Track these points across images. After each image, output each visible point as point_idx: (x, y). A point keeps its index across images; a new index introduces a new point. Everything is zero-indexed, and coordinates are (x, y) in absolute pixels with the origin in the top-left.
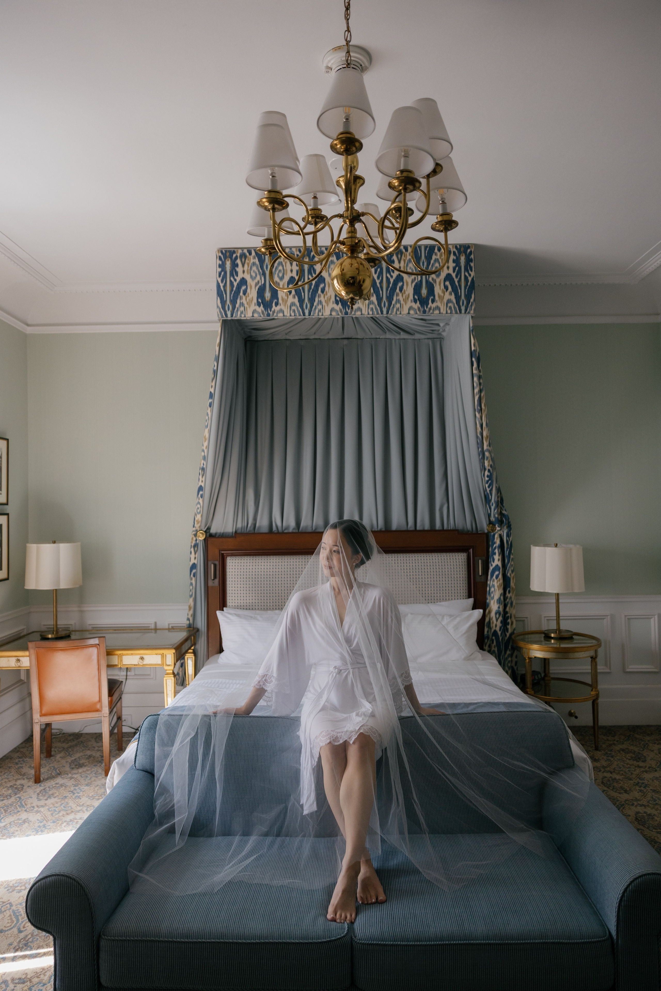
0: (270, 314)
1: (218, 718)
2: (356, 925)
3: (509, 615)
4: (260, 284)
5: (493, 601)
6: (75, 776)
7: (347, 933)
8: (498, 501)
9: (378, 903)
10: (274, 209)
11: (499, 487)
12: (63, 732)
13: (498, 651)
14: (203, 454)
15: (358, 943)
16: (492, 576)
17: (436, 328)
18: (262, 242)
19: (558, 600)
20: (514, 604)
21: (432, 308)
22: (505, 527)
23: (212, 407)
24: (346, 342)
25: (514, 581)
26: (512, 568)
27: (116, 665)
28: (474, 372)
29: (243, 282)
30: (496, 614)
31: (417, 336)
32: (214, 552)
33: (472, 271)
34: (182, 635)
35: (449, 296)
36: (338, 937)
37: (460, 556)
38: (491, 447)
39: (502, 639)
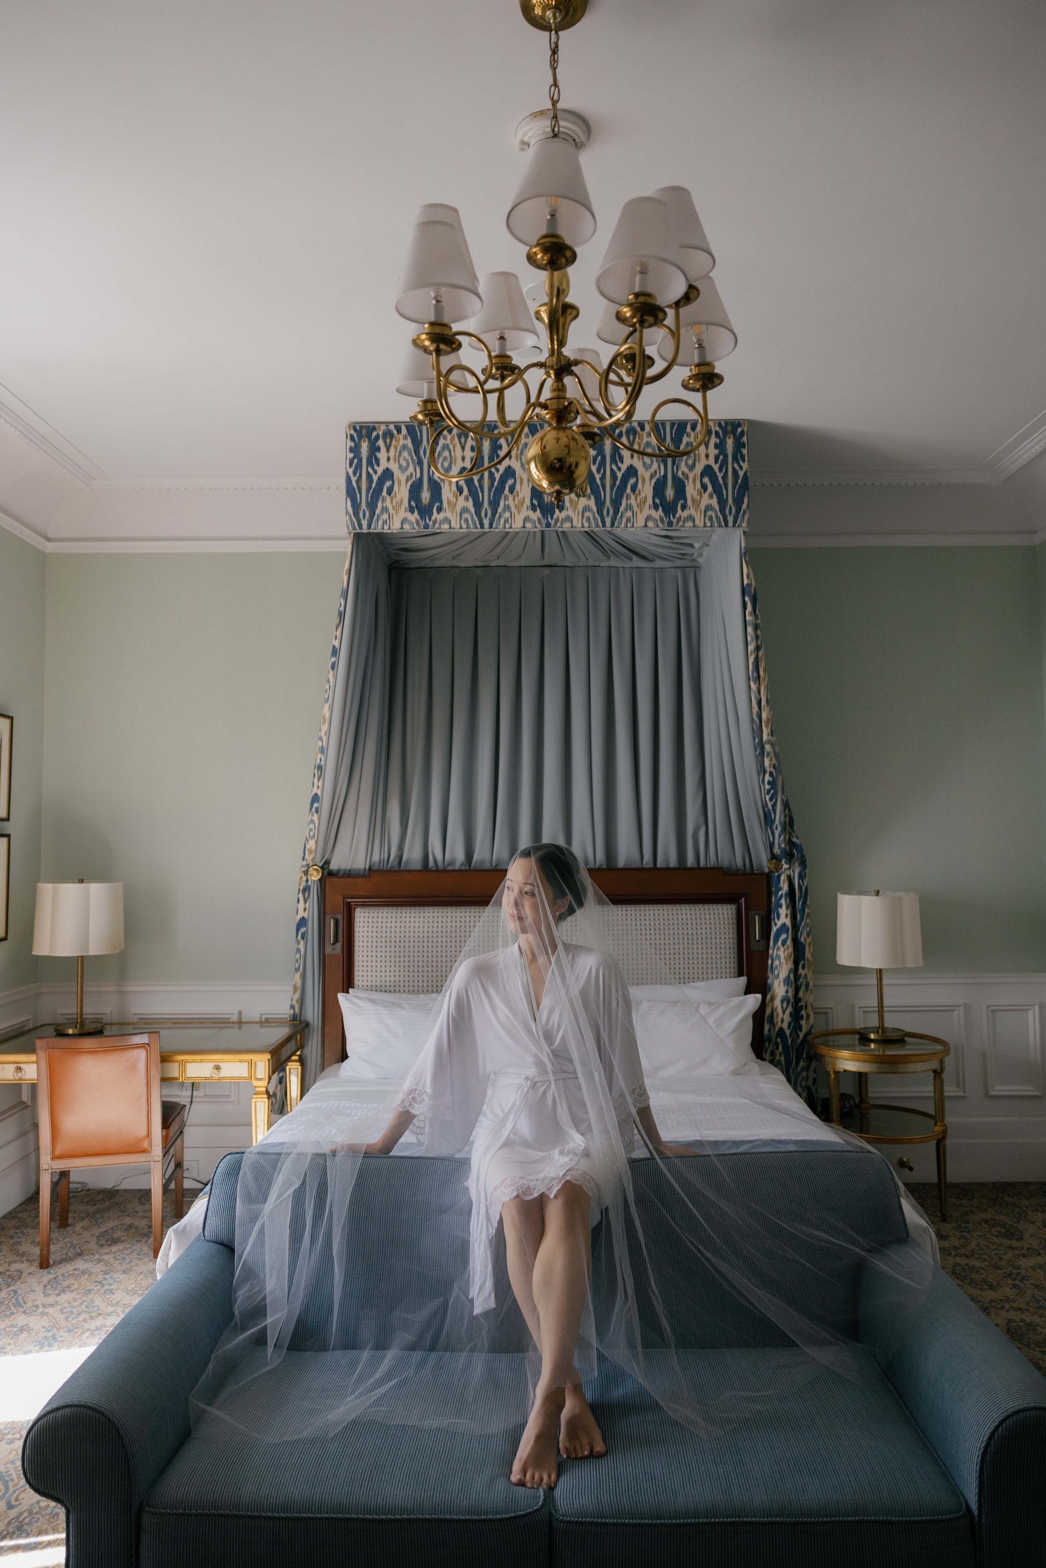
0: (429, 525)
1: (337, 1158)
2: (558, 1492)
3: (803, 1003)
4: (414, 478)
5: (778, 981)
6: (106, 1257)
7: (543, 1505)
8: (786, 821)
9: (593, 1457)
10: (438, 352)
11: (787, 800)
12: (87, 1188)
13: (785, 1061)
14: (320, 743)
15: (561, 1521)
16: (776, 942)
17: (688, 550)
18: (419, 405)
19: (880, 980)
20: (811, 985)
21: (683, 518)
22: (797, 863)
23: (335, 670)
24: (547, 571)
25: (811, 951)
26: (808, 929)
27: (176, 1079)
28: (748, 618)
29: (388, 474)
30: (782, 1002)
31: (659, 563)
32: (335, 900)
33: (744, 461)
34: (281, 1033)
35: (709, 500)
36: (529, 1511)
37: (725, 909)
38: (775, 737)
39: (792, 1042)
